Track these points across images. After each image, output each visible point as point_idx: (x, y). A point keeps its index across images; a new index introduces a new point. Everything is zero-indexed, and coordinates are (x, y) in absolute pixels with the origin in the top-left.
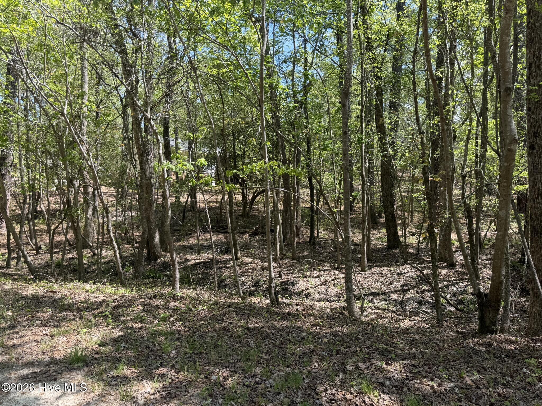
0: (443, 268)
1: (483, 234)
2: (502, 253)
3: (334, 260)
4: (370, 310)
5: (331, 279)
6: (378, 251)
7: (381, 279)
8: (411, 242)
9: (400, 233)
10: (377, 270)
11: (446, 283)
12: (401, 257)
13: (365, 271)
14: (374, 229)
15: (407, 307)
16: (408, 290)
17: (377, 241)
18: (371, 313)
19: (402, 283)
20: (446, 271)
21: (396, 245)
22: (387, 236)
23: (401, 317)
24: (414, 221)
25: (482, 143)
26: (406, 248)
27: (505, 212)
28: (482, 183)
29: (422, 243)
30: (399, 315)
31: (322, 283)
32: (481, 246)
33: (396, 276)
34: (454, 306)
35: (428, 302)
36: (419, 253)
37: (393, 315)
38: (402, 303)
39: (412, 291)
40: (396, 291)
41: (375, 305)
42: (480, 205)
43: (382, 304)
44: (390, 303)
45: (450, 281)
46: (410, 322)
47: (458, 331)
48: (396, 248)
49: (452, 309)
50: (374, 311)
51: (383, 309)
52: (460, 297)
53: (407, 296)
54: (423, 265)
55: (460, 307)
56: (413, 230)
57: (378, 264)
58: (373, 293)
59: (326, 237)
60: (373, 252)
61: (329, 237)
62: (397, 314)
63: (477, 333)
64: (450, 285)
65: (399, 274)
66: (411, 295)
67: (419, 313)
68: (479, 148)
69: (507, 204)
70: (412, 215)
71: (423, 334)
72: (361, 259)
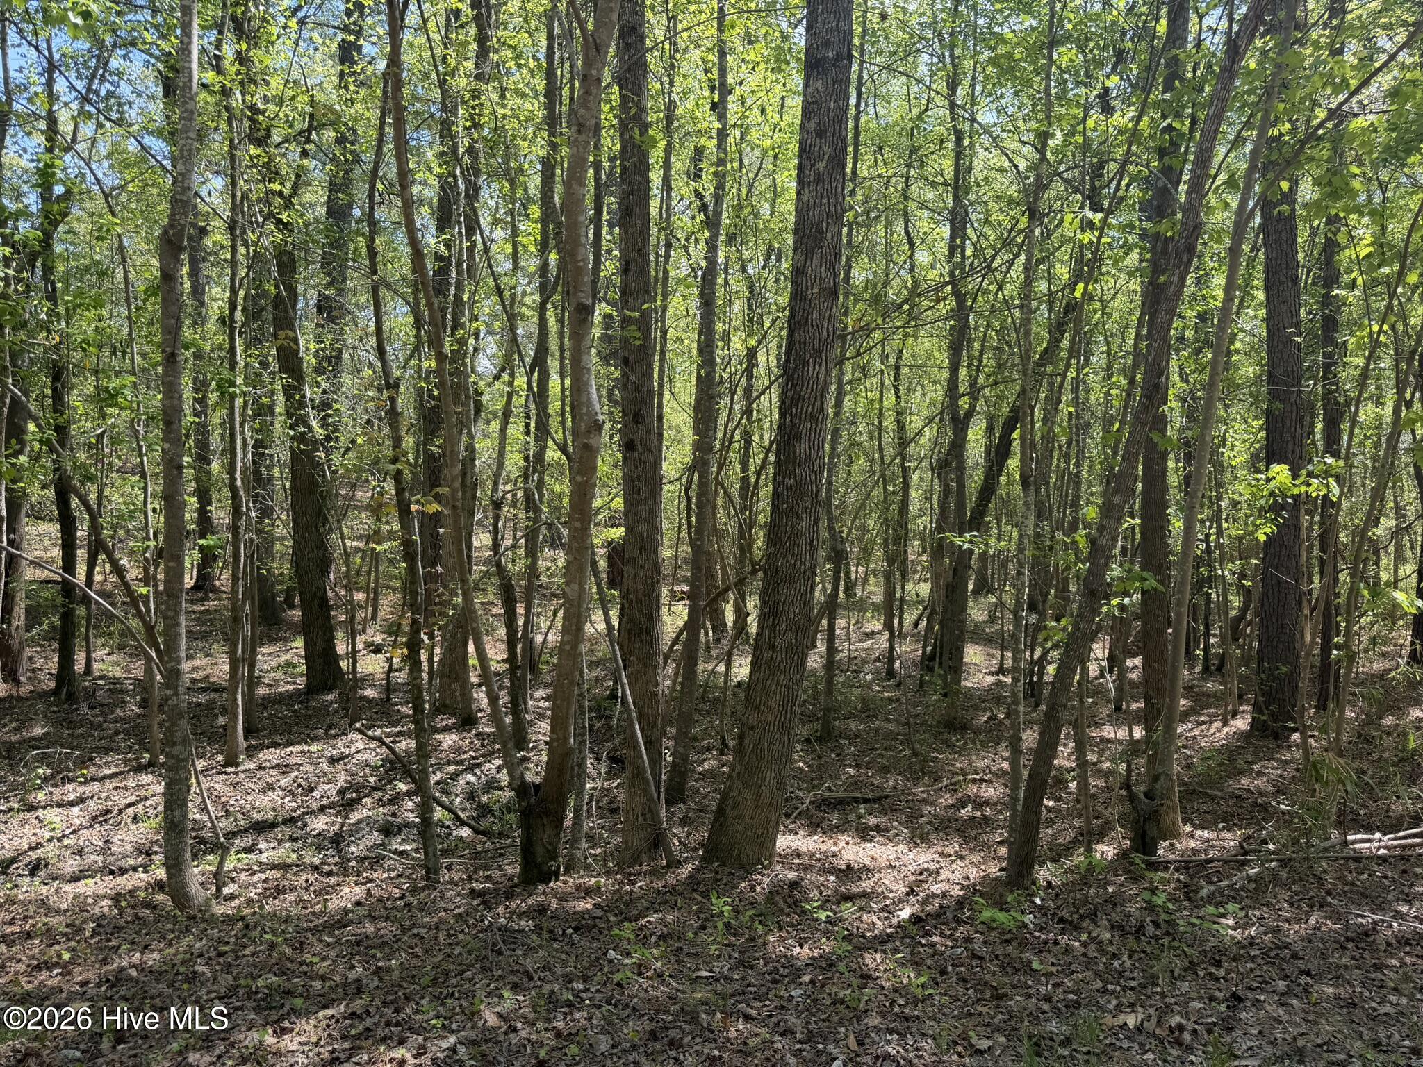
0: (447, 729)
1: (539, 639)
2: (572, 683)
3: (141, 742)
4: (244, 877)
5: (124, 802)
6: (279, 702)
7: (284, 782)
8: (370, 670)
9: (341, 648)
10: (271, 756)
11: (452, 768)
12: (342, 713)
13: (237, 765)
14: (272, 640)
15: (353, 848)
16: (357, 801)
17: (280, 675)
18: (248, 885)
19: (340, 784)
20: (454, 736)
21: (330, 683)
22: (307, 657)
23: (333, 880)
24: (381, 614)
25: (537, 428)
26: (355, 688)
27: (576, 587)
28: (536, 520)
29: (399, 670)
30: (330, 874)
31: (94, 818)
32: (534, 667)
33: (325, 766)
34: (469, 826)
35: (408, 825)
36: (389, 699)
37: (312, 878)
38: (337, 840)
39: (367, 801)
40: (322, 809)
41: (263, 858)
42: (532, 572)
43: (284, 852)
44: (305, 844)
45: (461, 762)
46: (357, 890)
47: (473, 891)
48: (330, 690)
49: (465, 832)
50: (256, 878)
51: (284, 867)
52: (485, 799)
53: (353, 818)
54: (399, 729)
55: (484, 824)
56: (378, 639)
57: (278, 739)
58: (258, 823)
59: (118, 672)
60: (265, 707)
61: (128, 671)
62: (321, 874)
63: (516, 886)
64: (462, 772)
65: (333, 761)
66: (365, 813)
67: (383, 857)
68: (531, 439)
69: (581, 569)
70: (376, 600)
71: (387, 918)
72: (228, 730)
